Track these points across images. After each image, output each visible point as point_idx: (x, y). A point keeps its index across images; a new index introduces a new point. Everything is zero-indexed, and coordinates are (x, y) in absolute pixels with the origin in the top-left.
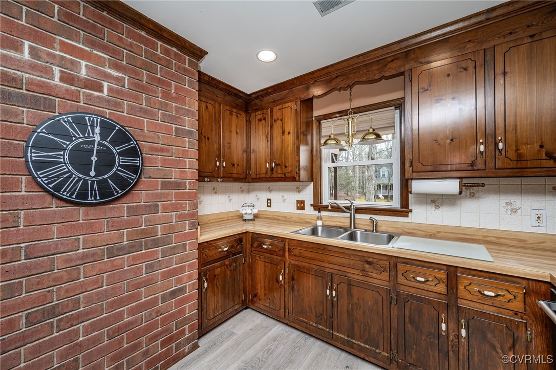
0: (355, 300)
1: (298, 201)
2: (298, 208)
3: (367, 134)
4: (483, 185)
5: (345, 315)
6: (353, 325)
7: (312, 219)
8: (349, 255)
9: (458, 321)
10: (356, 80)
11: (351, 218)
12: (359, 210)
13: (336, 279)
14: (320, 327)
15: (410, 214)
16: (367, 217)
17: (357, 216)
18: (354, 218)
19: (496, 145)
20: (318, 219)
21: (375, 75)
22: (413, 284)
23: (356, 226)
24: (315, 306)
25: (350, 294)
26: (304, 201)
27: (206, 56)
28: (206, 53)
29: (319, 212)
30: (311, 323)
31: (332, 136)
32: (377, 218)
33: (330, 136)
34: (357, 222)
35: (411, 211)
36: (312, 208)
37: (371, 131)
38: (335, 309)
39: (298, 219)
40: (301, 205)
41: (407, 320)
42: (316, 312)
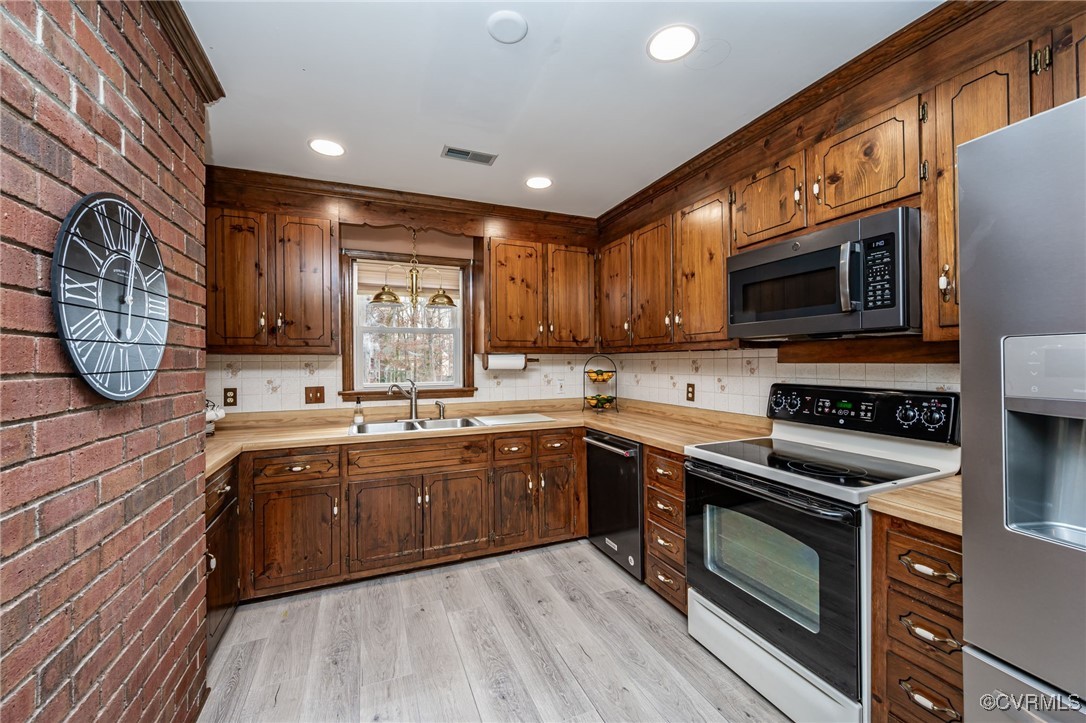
0: (452, 496)
1: (308, 390)
2: (308, 401)
3: (437, 296)
4: (537, 360)
5: (440, 520)
6: (450, 527)
7: (340, 416)
8: (445, 445)
9: (538, 476)
10: (432, 226)
11: (411, 405)
12: (422, 394)
13: (427, 482)
14: (406, 552)
15: (475, 393)
16: (432, 401)
17: (421, 402)
18: (416, 405)
19: (549, 327)
20: (356, 412)
21: (454, 229)
22: (509, 456)
23: (419, 415)
24: (398, 528)
25: (446, 491)
26: (323, 387)
27: (222, 99)
28: (224, 95)
29: (358, 402)
30: (391, 554)
31: (386, 289)
32: (444, 401)
33: (383, 289)
34: (419, 410)
35: (477, 389)
36: (340, 397)
37: (441, 293)
38: (428, 518)
39: (310, 421)
40: (315, 395)
41: (503, 493)
42: (399, 536)
